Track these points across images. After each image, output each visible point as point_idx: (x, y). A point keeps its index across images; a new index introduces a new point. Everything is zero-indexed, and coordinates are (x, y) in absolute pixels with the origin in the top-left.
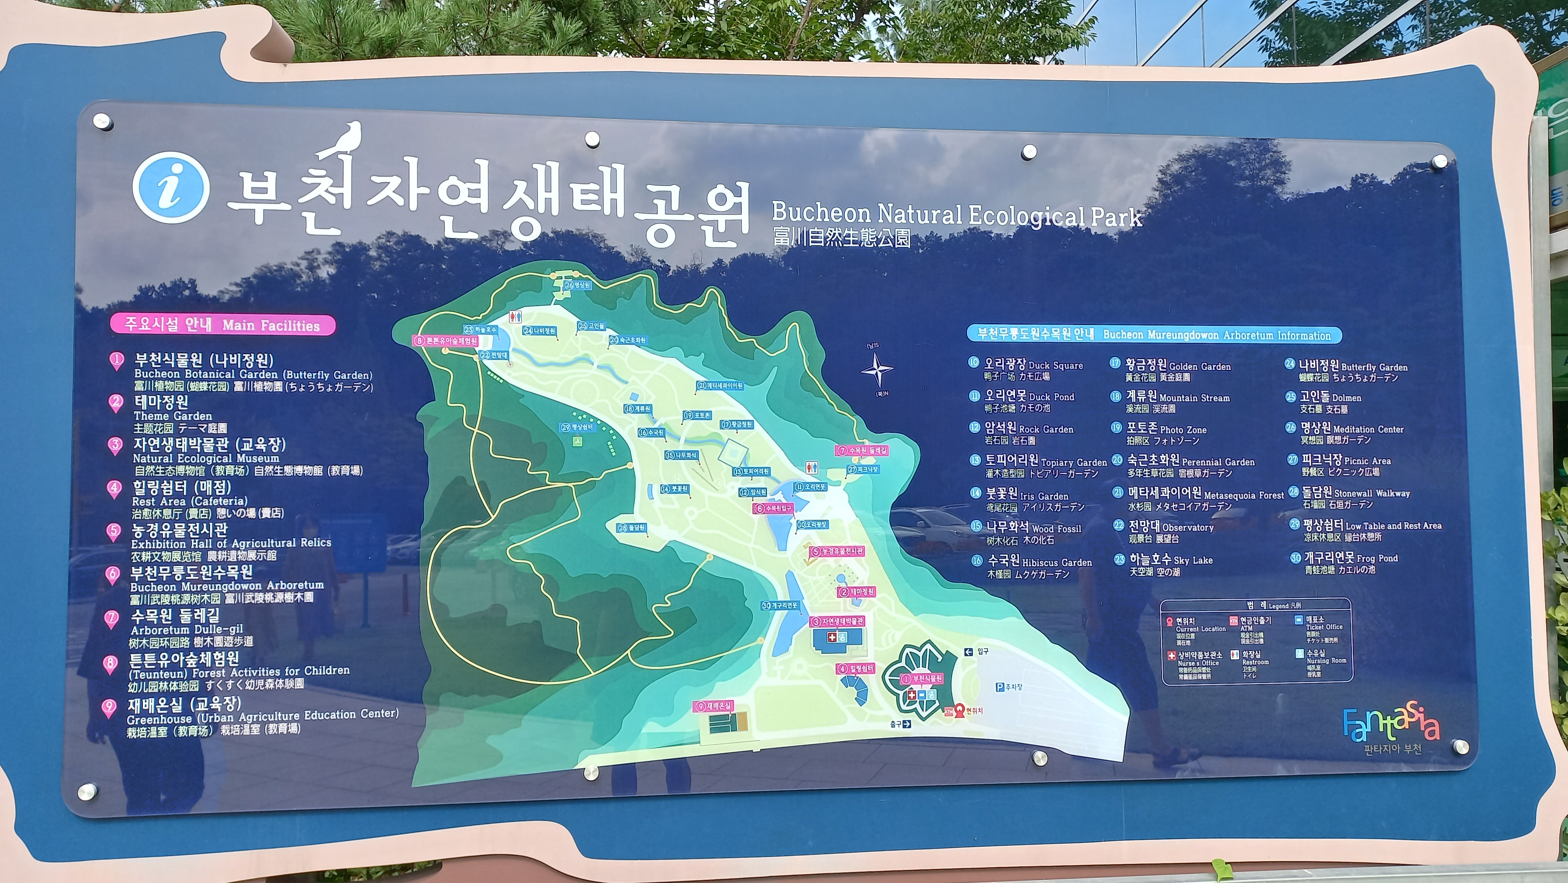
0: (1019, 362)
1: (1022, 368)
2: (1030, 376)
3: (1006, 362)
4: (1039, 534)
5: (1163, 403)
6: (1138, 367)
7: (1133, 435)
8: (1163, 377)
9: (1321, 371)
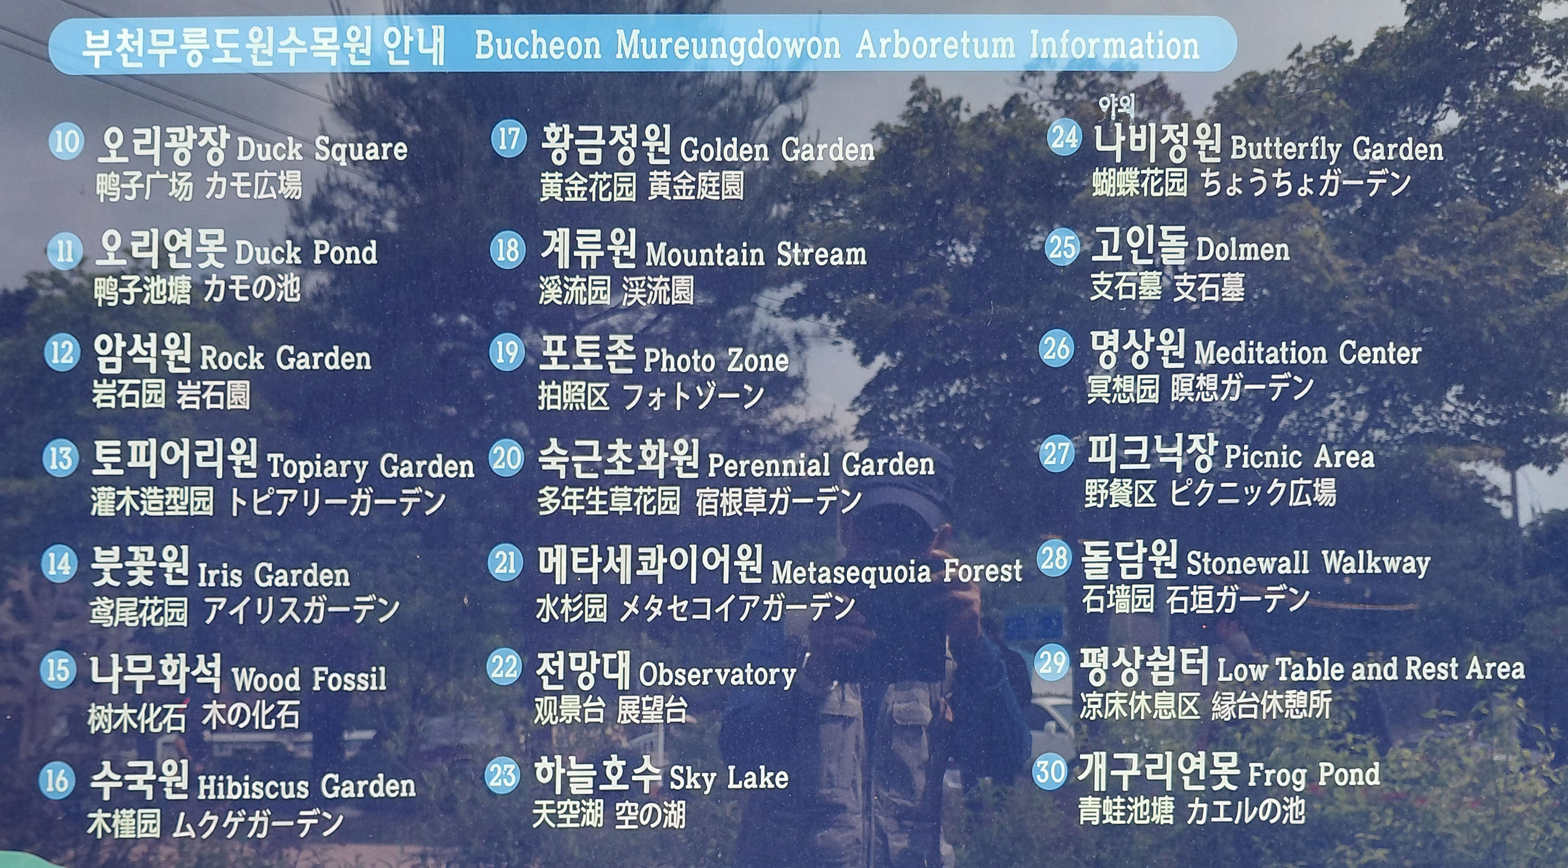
0: (208, 138)
1: (216, 157)
2: (239, 184)
3: (165, 137)
4: (250, 697)
5: (656, 271)
6: (582, 152)
7: (559, 377)
8: (659, 186)
9: (1163, 161)
